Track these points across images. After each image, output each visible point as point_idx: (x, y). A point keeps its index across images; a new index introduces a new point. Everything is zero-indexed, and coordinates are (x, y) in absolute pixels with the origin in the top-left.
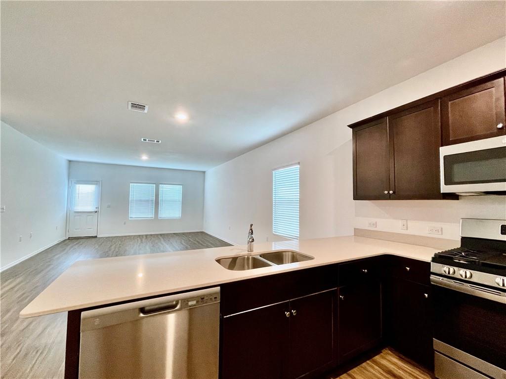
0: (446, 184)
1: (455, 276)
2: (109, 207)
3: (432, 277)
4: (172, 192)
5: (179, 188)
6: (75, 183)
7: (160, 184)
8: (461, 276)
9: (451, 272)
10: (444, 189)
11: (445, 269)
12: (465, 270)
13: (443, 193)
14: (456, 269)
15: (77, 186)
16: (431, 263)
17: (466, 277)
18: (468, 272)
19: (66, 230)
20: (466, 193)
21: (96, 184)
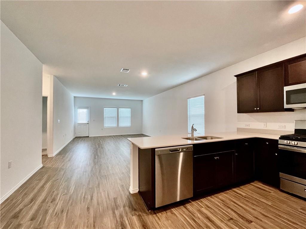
0: (287, 104)
1: (290, 144)
2: (94, 121)
3: (279, 146)
4: (125, 112)
5: (129, 110)
6: (77, 109)
7: (120, 108)
8: (293, 144)
9: (288, 143)
10: (286, 106)
11: (285, 142)
12: (294, 141)
13: (285, 109)
14: (290, 141)
15: (78, 110)
16: (279, 140)
17: (295, 144)
18: (296, 143)
19: (75, 133)
20: (297, 108)
21: (87, 109)
